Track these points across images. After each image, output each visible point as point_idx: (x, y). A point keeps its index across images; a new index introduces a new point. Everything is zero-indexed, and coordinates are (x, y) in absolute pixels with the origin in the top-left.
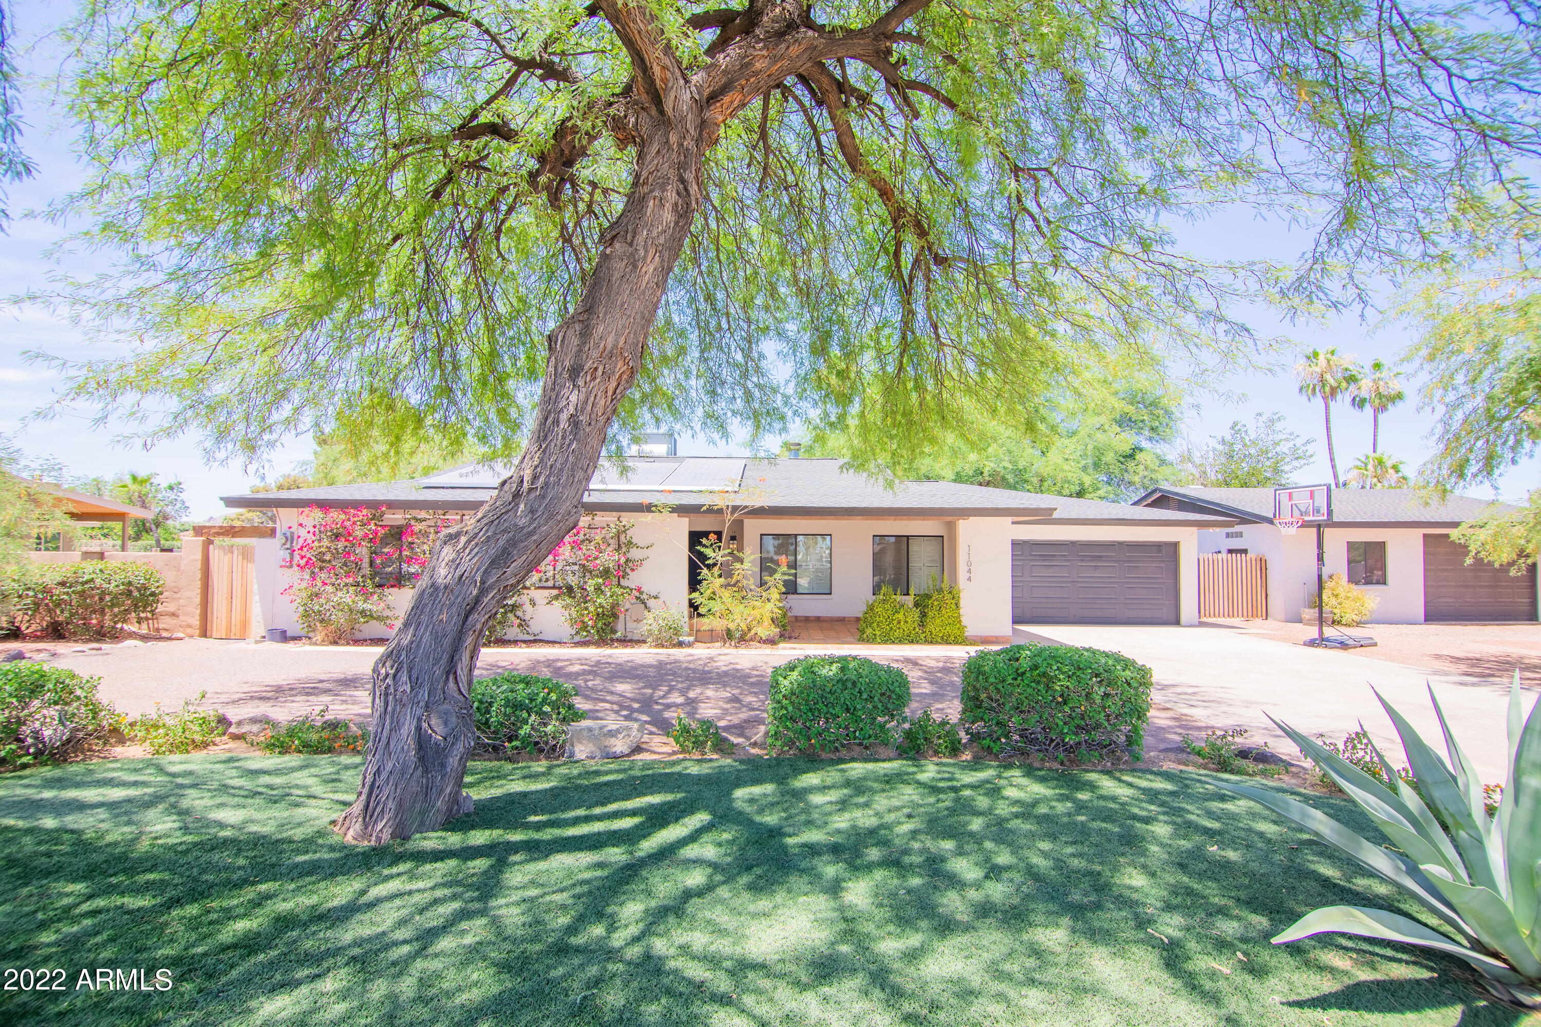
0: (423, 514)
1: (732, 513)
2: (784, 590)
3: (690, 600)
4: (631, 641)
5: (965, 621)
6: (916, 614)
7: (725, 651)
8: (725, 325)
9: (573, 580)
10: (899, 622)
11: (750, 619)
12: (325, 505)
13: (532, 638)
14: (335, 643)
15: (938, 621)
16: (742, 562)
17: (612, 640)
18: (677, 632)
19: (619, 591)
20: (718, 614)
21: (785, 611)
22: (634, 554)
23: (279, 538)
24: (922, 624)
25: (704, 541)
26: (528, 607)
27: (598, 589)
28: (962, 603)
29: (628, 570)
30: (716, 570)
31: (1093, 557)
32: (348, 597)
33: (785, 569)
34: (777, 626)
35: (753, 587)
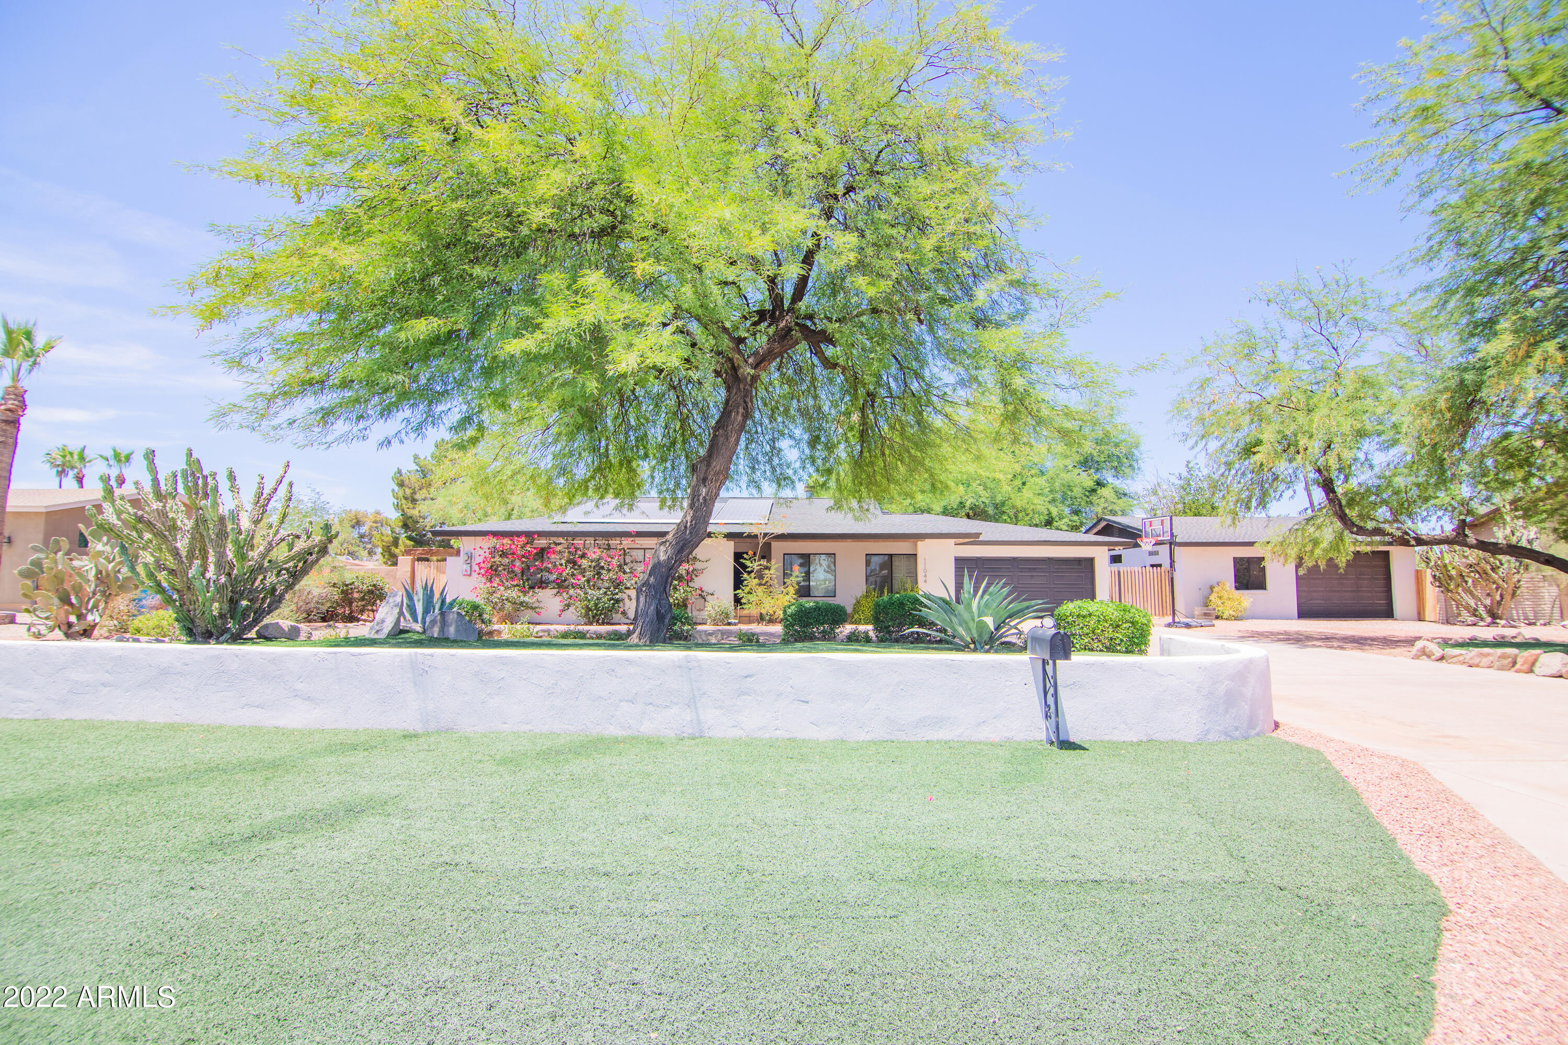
0: (561, 540)
1: (764, 538)
2: (797, 587)
3: (735, 595)
4: (696, 623)
7: (759, 628)
8: (759, 430)
11: (775, 607)
12: (499, 535)
16: (770, 570)
18: (727, 616)
19: (688, 590)
20: (754, 604)
22: (698, 565)
23: (463, 557)
25: (745, 556)
26: (626, 601)
27: (675, 588)
29: (694, 576)
30: (753, 575)
31: (1030, 569)
32: (514, 594)
33: (798, 574)
35: (777, 586)
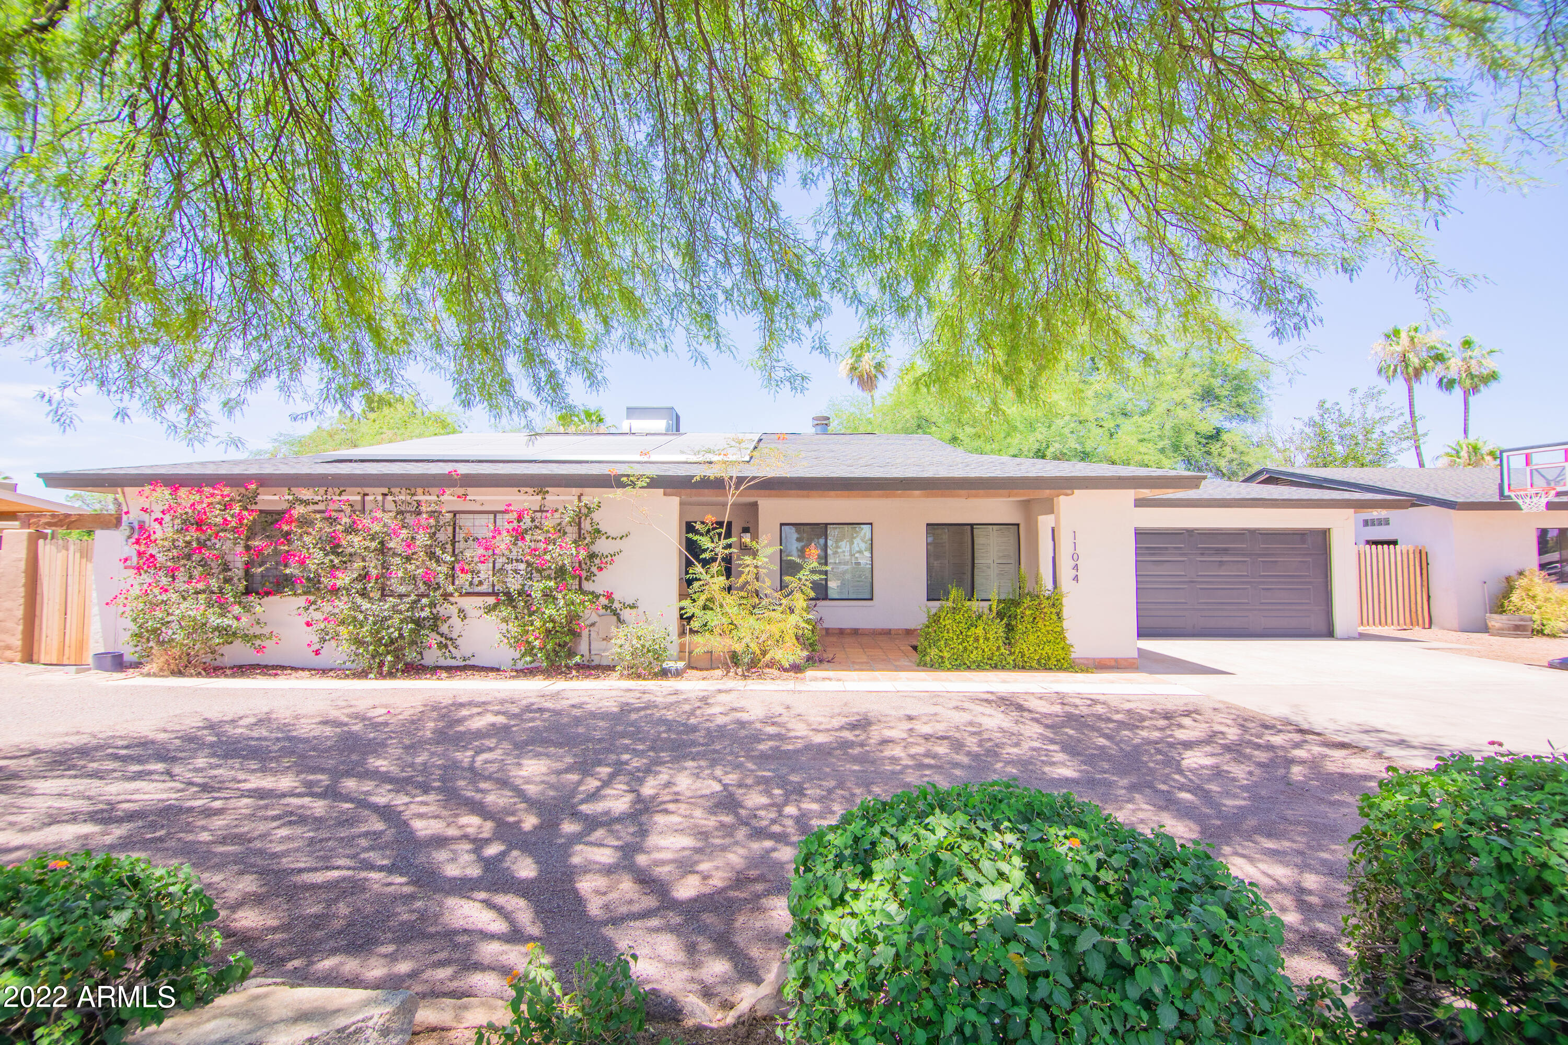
0: (306, 494)
1: (738, 486)
2: (812, 594)
3: (681, 610)
4: (598, 667)
5: (1071, 637)
6: (999, 628)
7: (730, 684)
9: (514, 585)
10: (977, 640)
11: (764, 637)
12: (174, 482)
13: (461, 663)
14: (179, 673)
15: (1032, 637)
16: (754, 554)
17: (568, 667)
18: (659, 656)
19: (577, 599)
20: (717, 630)
21: (815, 624)
22: (602, 546)
23: (124, 530)
24: (1008, 642)
25: (701, 526)
26: (455, 621)
27: (548, 596)
28: (1065, 613)
29: (594, 569)
30: (715, 567)
31: (1217, 549)
32: (194, 609)
33: (815, 564)
34: (804, 646)
35: (768, 592)
